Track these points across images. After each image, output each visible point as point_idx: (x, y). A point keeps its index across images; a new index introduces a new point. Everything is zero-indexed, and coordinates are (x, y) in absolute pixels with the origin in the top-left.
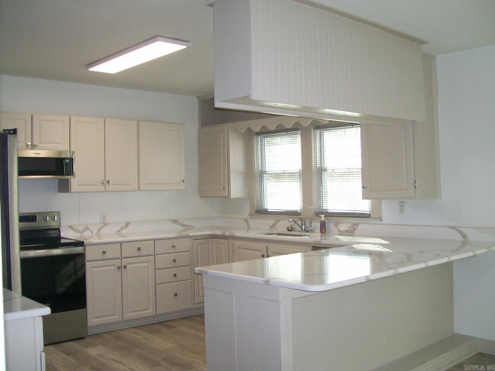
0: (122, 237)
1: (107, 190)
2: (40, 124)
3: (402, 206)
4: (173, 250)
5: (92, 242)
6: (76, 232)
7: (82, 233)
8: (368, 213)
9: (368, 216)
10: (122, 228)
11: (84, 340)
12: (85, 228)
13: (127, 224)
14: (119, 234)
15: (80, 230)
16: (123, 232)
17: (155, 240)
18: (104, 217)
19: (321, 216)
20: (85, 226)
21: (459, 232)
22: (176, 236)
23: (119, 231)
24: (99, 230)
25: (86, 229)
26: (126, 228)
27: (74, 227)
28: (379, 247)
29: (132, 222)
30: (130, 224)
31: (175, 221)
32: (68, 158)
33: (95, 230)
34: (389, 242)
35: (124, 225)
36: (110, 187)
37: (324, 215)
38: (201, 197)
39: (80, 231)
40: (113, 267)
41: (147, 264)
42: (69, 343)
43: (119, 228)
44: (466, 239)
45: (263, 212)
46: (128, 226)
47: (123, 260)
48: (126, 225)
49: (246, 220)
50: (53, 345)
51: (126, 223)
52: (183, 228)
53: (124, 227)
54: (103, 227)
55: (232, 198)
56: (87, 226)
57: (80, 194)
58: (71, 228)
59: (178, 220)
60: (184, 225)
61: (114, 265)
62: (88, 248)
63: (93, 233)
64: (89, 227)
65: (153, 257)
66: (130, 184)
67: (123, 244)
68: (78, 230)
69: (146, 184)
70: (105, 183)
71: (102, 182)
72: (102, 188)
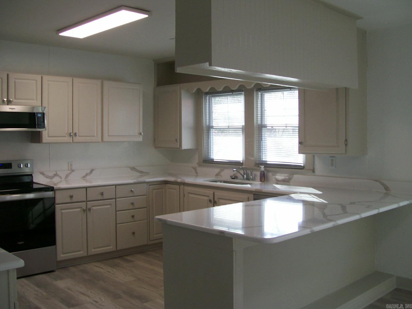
1: (74, 141)
2: (15, 81)
3: (332, 160)
4: (131, 194)
5: (61, 187)
6: (47, 177)
7: (52, 179)
8: (302, 165)
9: (302, 168)
10: (87, 175)
11: (53, 273)
12: (54, 174)
13: (92, 171)
14: (84, 180)
15: (50, 175)
16: (88, 178)
17: (116, 185)
18: (71, 165)
19: (261, 167)
20: (55, 173)
21: (382, 184)
22: (134, 182)
23: (84, 177)
24: (67, 176)
25: (56, 175)
27: (45, 173)
28: (314, 197)
29: (95, 169)
30: (94, 171)
31: (133, 169)
32: (40, 113)
33: (63, 177)
34: (321, 192)
35: (88, 171)
36: (77, 139)
37: (264, 166)
38: (156, 147)
39: (50, 177)
40: (79, 209)
41: (109, 206)
42: (40, 276)
43: (84, 174)
44: (388, 191)
45: (209, 162)
47: (88, 203)
48: (90, 171)
49: (195, 169)
50: (26, 278)
52: (140, 174)
53: (89, 173)
54: (70, 173)
55: (183, 149)
56: (56, 173)
57: (50, 144)
58: (42, 174)
59: (135, 168)
60: (141, 172)
61: (81, 208)
62: (57, 193)
63: (61, 178)
64: (58, 173)
65: (114, 200)
66: (94, 136)
67: (88, 189)
68: (49, 176)
69: (109, 136)
70: (73, 135)
71: (70, 134)
72: (70, 140)
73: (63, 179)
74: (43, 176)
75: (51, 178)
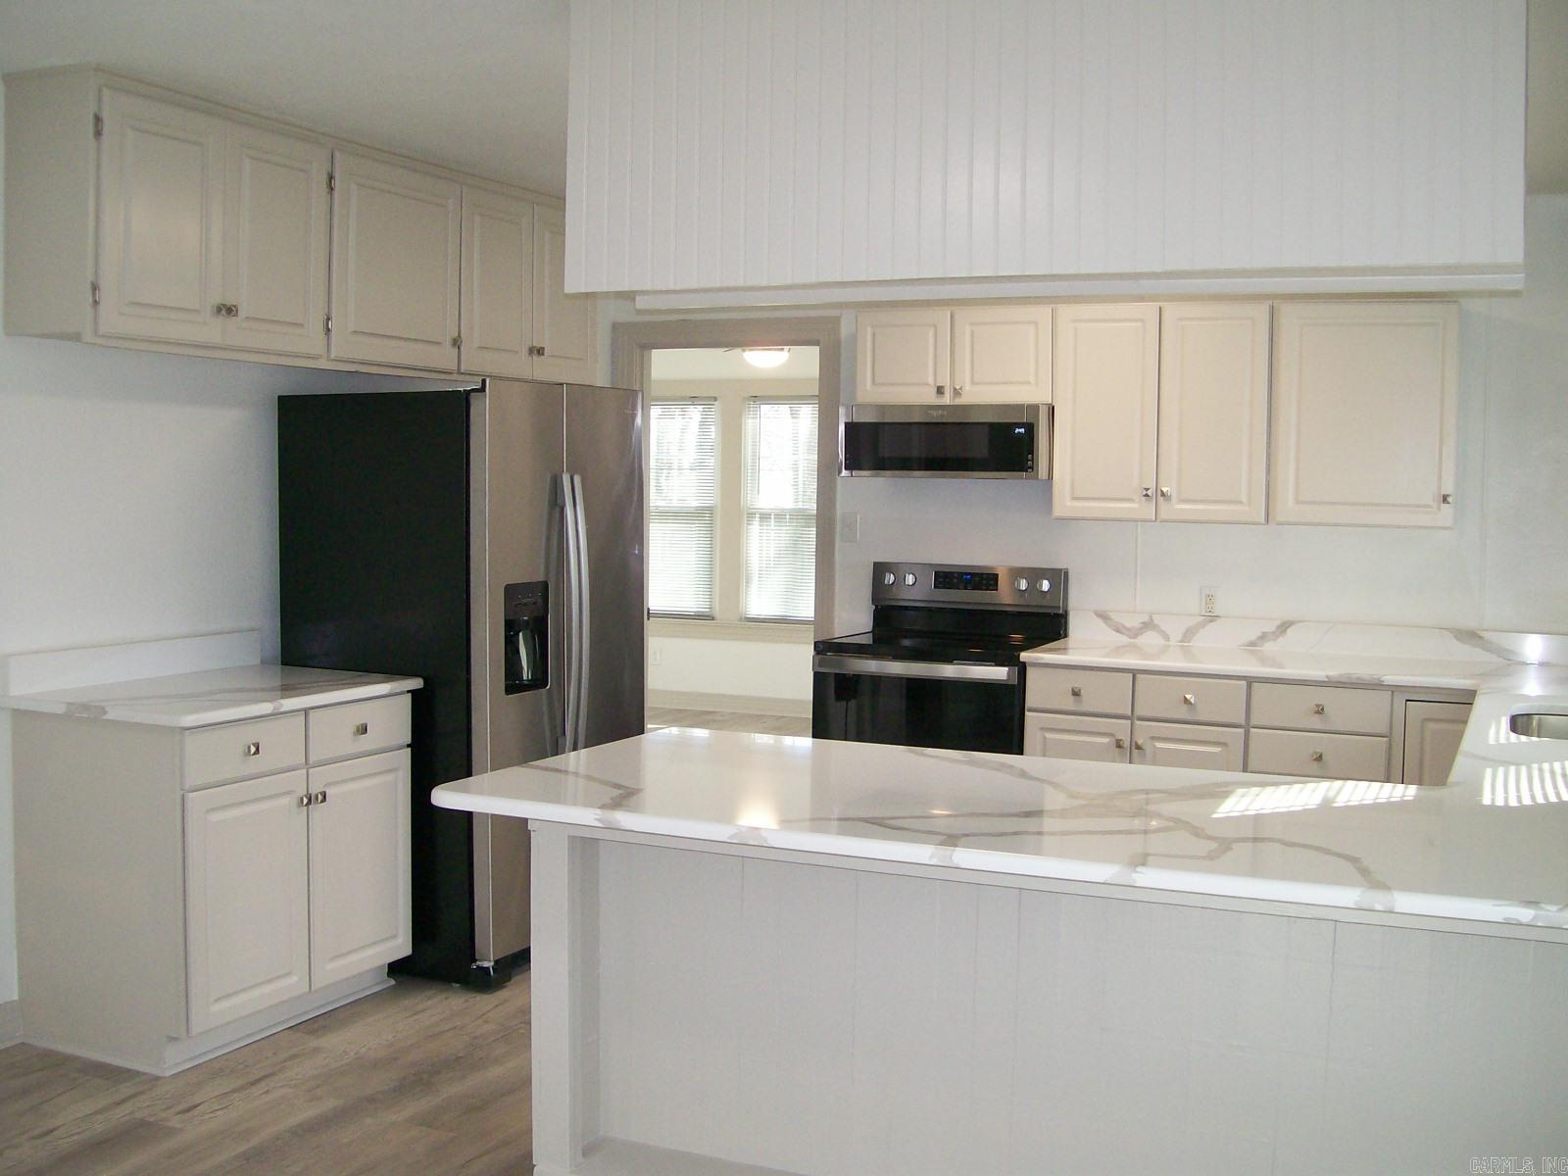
0: (1263, 660)
1: (1163, 515)
4: (1316, 722)
6: (1118, 631)
7: (1135, 636)
10: (1263, 637)
12: (1144, 623)
13: (1284, 627)
14: (1251, 652)
15: (1128, 625)
16: (1268, 647)
17: (1250, 681)
18: (1210, 598)
20: (1146, 619)
23: (1252, 644)
24: (1189, 634)
25: (1148, 625)
26: (1278, 637)
27: (1113, 616)
29: (1302, 621)
30: (1293, 628)
31: (1468, 635)
32: (1020, 425)
33: (1176, 635)
35: (1270, 627)
39: (1128, 629)
43: (1253, 636)
46: (1285, 631)
47: (1137, 723)
48: (1279, 627)
51: (1279, 622)
53: (1273, 633)
54: (1202, 625)
56: (1151, 617)
58: (1103, 616)
61: (1114, 735)
63: (1167, 637)
64: (1157, 620)
65: (1241, 730)
66: (1241, 502)
67: (1139, 677)
68: (1124, 627)
69: (1298, 502)
70: (1154, 495)
71: (1145, 493)
72: (1148, 511)
73: (1173, 642)
74: (1105, 622)
75: (1135, 633)
